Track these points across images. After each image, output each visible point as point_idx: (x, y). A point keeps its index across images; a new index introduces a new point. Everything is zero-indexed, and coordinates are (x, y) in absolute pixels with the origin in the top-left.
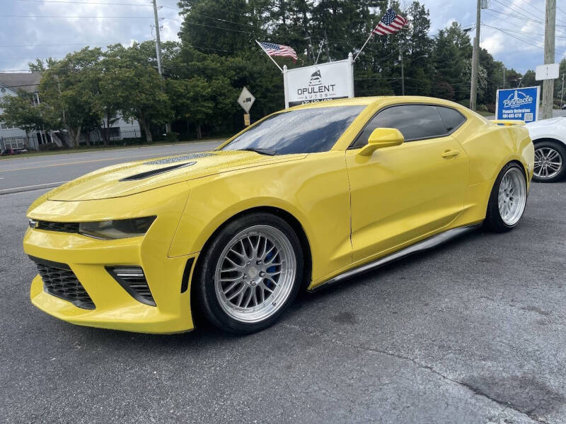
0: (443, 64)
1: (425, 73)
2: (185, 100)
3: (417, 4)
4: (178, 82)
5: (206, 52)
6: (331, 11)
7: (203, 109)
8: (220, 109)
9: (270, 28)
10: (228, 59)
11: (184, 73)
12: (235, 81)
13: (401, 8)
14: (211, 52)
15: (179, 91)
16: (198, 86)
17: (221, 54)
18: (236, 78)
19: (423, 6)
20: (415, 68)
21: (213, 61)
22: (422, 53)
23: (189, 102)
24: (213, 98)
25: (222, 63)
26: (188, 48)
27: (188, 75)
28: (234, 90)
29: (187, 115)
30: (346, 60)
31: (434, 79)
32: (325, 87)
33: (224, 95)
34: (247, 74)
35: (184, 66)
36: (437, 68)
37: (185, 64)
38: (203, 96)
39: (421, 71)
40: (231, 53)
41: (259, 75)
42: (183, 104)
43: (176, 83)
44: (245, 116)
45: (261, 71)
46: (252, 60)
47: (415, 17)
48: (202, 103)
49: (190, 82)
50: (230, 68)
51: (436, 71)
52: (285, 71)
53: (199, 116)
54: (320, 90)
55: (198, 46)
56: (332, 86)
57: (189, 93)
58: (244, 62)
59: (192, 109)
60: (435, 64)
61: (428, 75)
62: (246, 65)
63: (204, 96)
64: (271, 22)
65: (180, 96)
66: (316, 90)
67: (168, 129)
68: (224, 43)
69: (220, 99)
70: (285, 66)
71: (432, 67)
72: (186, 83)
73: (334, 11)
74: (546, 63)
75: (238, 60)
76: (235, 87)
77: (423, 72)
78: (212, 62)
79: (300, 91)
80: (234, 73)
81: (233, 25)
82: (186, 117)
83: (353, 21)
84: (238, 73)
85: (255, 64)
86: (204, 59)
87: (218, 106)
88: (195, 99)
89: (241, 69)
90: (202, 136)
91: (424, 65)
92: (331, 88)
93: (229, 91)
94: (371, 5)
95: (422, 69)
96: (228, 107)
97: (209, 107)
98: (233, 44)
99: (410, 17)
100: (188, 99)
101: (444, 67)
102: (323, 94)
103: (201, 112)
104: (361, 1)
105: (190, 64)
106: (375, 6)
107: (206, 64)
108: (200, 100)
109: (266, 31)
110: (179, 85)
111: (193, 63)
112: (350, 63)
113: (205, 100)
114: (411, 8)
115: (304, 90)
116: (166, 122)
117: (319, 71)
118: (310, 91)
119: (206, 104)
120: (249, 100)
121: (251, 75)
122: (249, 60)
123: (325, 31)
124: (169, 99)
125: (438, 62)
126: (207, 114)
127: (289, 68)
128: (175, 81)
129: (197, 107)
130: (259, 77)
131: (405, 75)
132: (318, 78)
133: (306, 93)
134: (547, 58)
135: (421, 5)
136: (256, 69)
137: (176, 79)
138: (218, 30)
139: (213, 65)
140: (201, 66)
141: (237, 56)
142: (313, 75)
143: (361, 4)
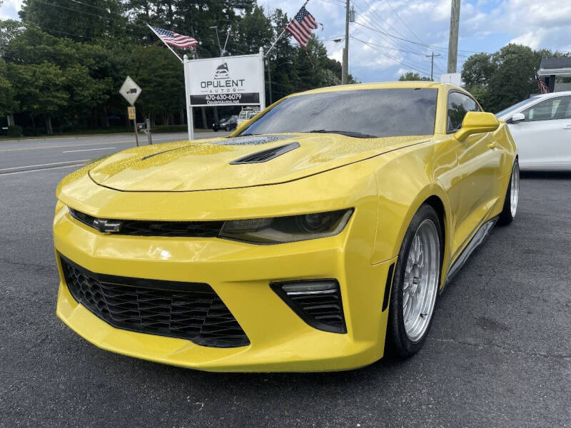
0: (304, 72)
1: (290, 79)
2: (33, 90)
3: (280, 12)
4: (23, 67)
5: (56, 35)
6: (197, 7)
7: (56, 100)
8: (76, 101)
9: (132, 16)
10: (85, 45)
11: (30, 57)
12: (95, 71)
13: (266, 14)
14: (63, 36)
15: (25, 78)
16: (50, 74)
17: (76, 39)
18: (97, 68)
19: (286, 14)
20: (280, 73)
21: (67, 46)
22: (285, 60)
23: (38, 91)
24: (68, 88)
25: (78, 49)
26: (35, 29)
27: (36, 60)
28: (94, 81)
29: (35, 107)
30: (257, 55)
31: (297, 86)
32: (233, 81)
33: (82, 85)
34: (109, 65)
35: (31, 49)
36: (299, 75)
37: (32, 47)
38: (55, 85)
39: (285, 76)
40: (87, 39)
41: (122, 67)
42: (29, 94)
43: (20, 69)
44: (129, 108)
45: (125, 62)
46: (113, 49)
47: (278, 24)
48: (53, 93)
49: (40, 69)
50: (87, 56)
51: (299, 78)
52: (185, 61)
53: (50, 108)
54: (227, 84)
55: (48, 27)
56: (242, 81)
57: (37, 80)
58: (105, 50)
59: (40, 99)
60: (298, 72)
61: (292, 81)
62: (107, 54)
63: (58, 85)
64: (132, 10)
65: (26, 83)
66: (223, 83)
67: (10, 121)
68: (79, 28)
69: (78, 90)
70: (185, 56)
71: (295, 73)
72: (34, 68)
73: (200, 7)
74: (449, 72)
75: (98, 48)
76: (95, 78)
77: (287, 78)
78: (65, 46)
79: (203, 85)
80: (94, 62)
81: (89, 9)
82: (33, 109)
83: (220, 20)
84: (98, 63)
85: (116, 53)
86: (55, 43)
87: (75, 99)
88: (44, 88)
89: (102, 58)
90: (54, 131)
91: (288, 72)
92: (239, 83)
93: (87, 82)
94: (237, 7)
95: (287, 75)
96: (86, 100)
97: (63, 99)
98: (90, 30)
99: (274, 24)
100: (36, 88)
101: (306, 75)
102: (231, 89)
103: (52, 103)
104: (227, 1)
105: (38, 47)
106: (241, 7)
107: (58, 48)
108: (51, 89)
109: (126, 19)
110: (25, 72)
111: (42, 46)
112: (261, 58)
113: (58, 90)
114: (275, 15)
115: (209, 83)
116: (9, 114)
117: (226, 64)
118: (216, 85)
119: (58, 95)
120: (134, 91)
121: (113, 66)
122: (111, 48)
123: (192, 27)
124: (13, 87)
125: (301, 69)
126: (60, 106)
127: (190, 58)
128: (19, 66)
129: (48, 97)
130: (122, 69)
131: (272, 80)
132: (225, 72)
133: (211, 87)
134: (451, 67)
135: (284, 13)
136: (118, 59)
137: (20, 63)
138: (71, 12)
139: (67, 50)
140: (52, 50)
141: (95, 43)
142: (219, 68)
143: (227, 4)
